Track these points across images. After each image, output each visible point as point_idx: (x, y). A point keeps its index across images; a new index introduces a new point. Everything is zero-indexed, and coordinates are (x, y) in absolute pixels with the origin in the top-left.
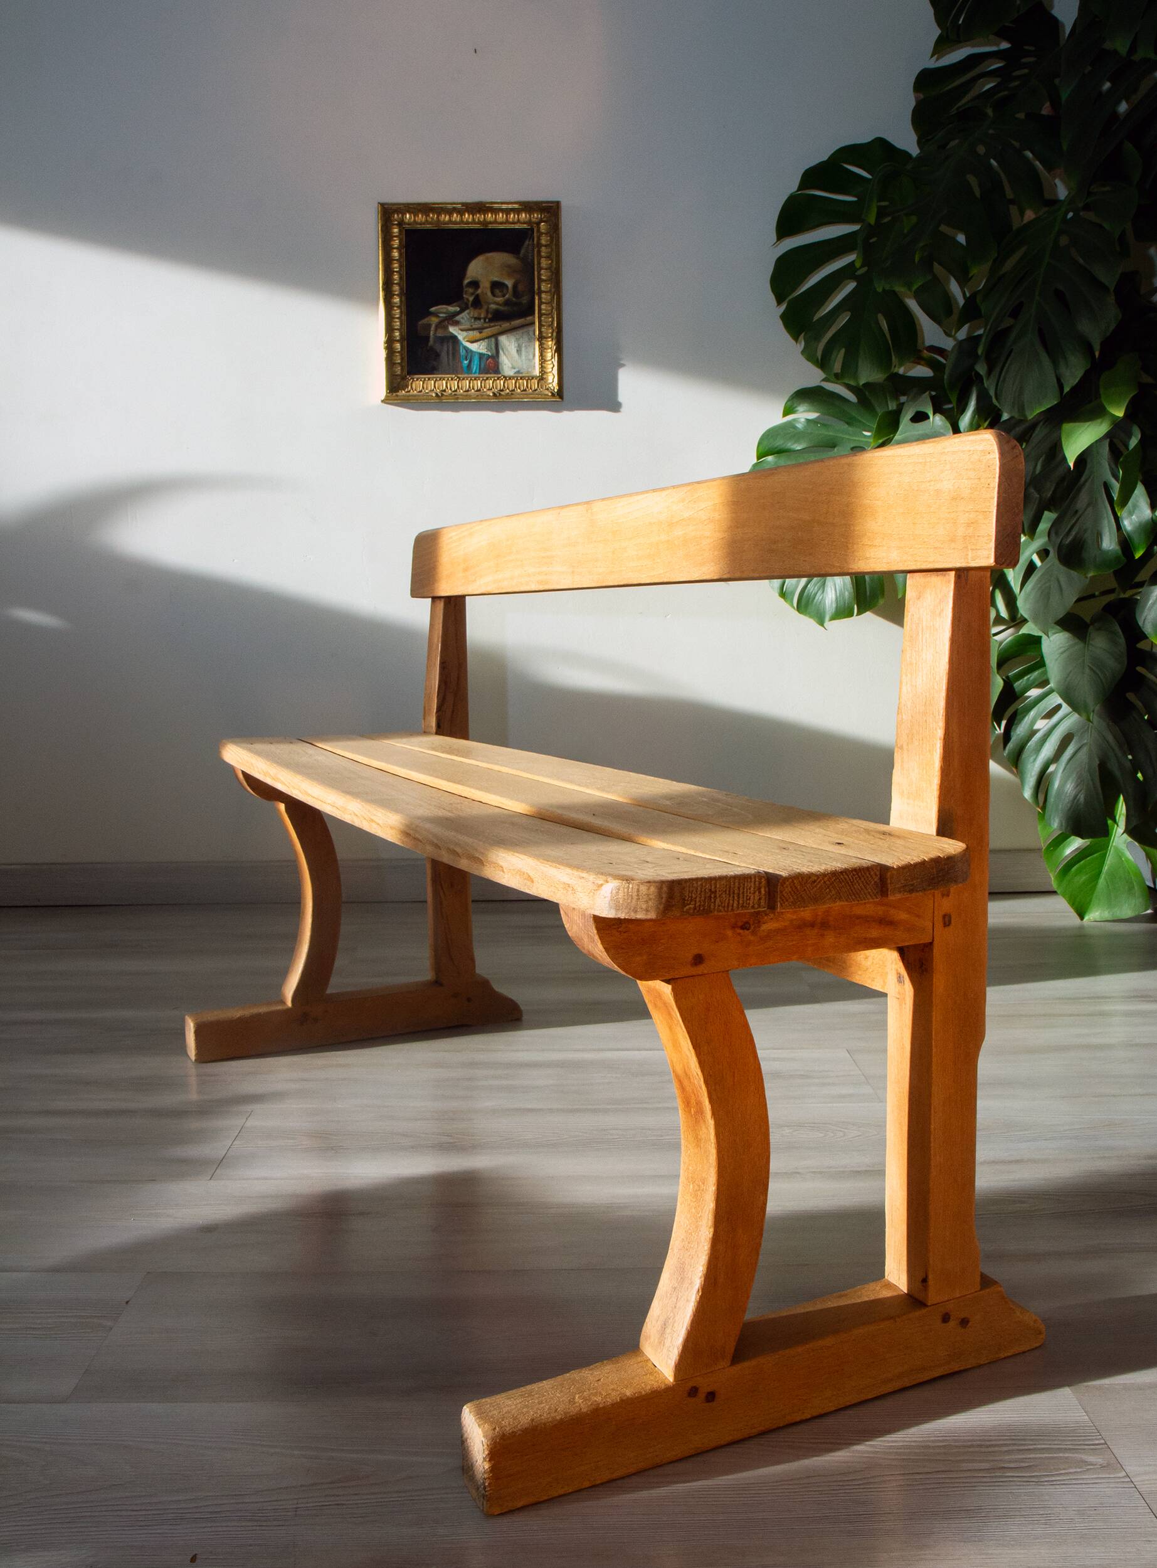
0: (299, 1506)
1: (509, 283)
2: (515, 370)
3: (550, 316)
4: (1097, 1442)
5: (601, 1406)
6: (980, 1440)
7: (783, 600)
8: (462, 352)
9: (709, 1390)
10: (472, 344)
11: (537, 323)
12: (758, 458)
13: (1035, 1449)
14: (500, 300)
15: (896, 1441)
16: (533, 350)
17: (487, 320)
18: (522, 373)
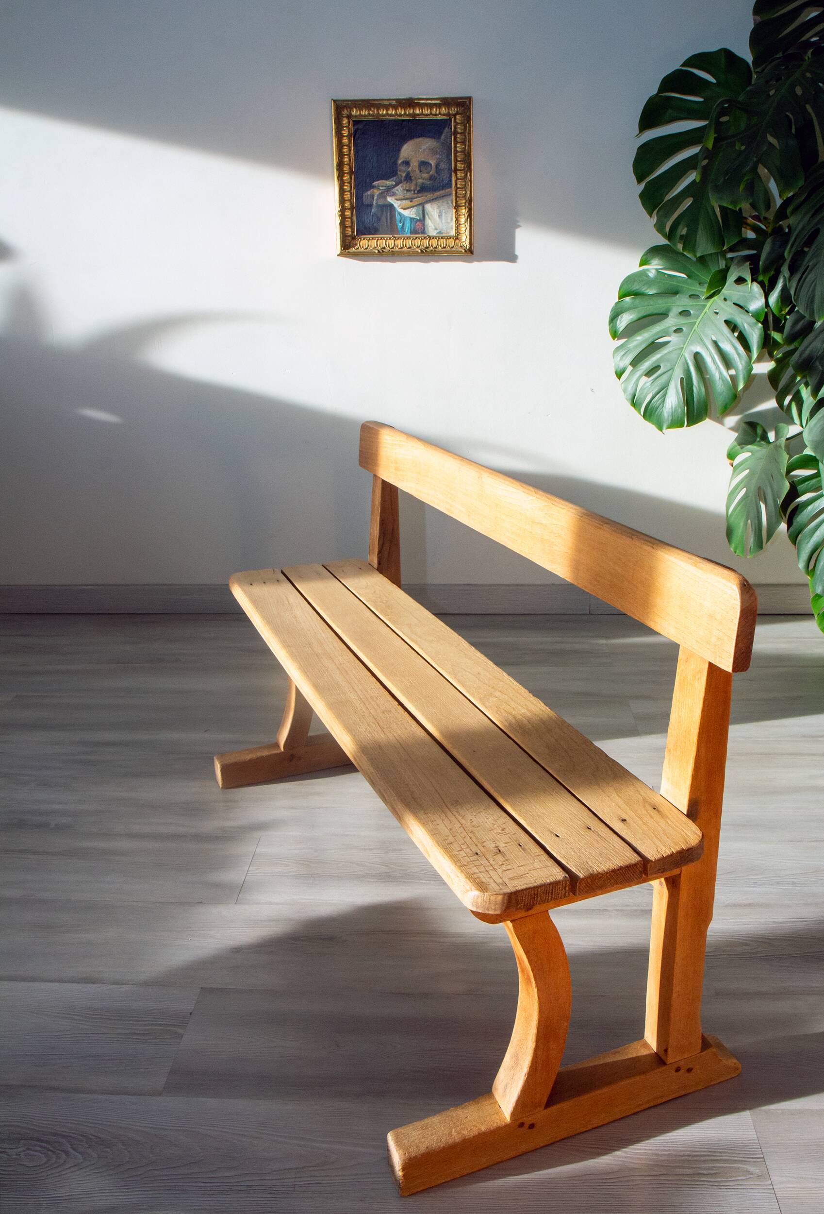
0: (296, 1183)
1: (433, 163)
2: (438, 231)
3: (464, 189)
4: (758, 1156)
5: (467, 1138)
6: (690, 1151)
7: (633, 408)
8: (398, 217)
9: (531, 1123)
10: (405, 211)
11: (454, 194)
12: (619, 299)
13: (721, 1160)
14: (425, 175)
15: (640, 1149)
16: (450, 215)
17: (416, 192)
18: (442, 233)
